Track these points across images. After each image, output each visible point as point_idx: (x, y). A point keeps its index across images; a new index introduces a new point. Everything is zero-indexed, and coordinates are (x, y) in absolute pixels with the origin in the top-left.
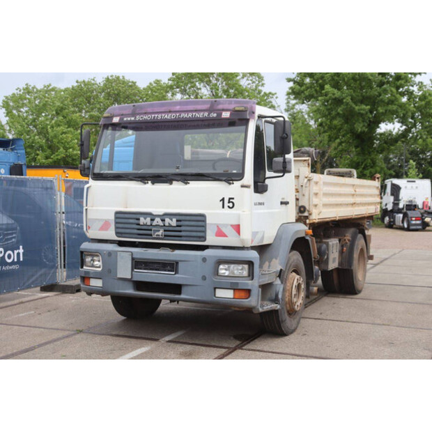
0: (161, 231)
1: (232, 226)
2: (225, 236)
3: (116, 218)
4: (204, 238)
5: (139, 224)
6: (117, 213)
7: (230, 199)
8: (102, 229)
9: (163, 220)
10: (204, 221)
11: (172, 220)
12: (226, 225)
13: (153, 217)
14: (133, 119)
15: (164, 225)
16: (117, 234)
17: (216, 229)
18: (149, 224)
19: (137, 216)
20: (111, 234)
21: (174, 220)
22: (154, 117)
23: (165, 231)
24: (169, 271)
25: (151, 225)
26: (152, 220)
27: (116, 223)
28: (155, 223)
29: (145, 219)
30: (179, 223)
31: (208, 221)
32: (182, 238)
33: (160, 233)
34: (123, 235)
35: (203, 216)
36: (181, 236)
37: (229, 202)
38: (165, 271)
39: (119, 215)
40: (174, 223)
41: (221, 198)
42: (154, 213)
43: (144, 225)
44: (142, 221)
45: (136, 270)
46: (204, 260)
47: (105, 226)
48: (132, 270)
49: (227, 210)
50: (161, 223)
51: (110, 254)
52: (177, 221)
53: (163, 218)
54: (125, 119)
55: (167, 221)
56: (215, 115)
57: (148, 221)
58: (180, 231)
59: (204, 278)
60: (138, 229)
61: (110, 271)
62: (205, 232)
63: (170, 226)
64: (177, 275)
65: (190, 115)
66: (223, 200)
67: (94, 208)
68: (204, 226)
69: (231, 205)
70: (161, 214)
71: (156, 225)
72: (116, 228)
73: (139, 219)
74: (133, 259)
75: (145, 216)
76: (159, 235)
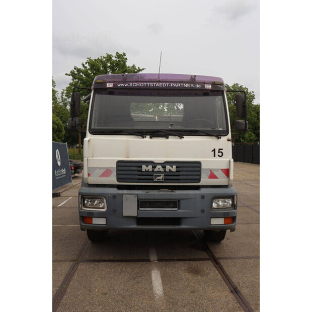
0: (162, 176)
1: (222, 170)
2: (216, 177)
3: (118, 166)
4: (199, 180)
5: (141, 171)
6: (119, 162)
7: (219, 149)
8: (103, 175)
9: (164, 167)
10: (200, 167)
11: (172, 167)
12: (217, 170)
13: (155, 165)
14: (126, 85)
15: (165, 171)
16: (118, 180)
17: (209, 173)
18: (151, 170)
19: (139, 164)
20: (113, 179)
21: (174, 167)
22: (147, 85)
23: (165, 176)
24: (172, 208)
25: (153, 171)
26: (154, 167)
27: (118, 170)
28: (156, 170)
29: (147, 166)
30: (179, 169)
31: (203, 167)
32: (180, 181)
33: (161, 178)
35: (199, 163)
36: (179, 180)
37: (219, 152)
38: (169, 208)
40: (174, 169)
41: (213, 149)
42: (156, 162)
43: (146, 171)
44: (144, 168)
45: (140, 209)
46: (203, 197)
47: (107, 172)
48: (138, 209)
49: (217, 159)
50: (162, 170)
51: (114, 196)
52: (176, 167)
53: (164, 165)
54: (119, 85)
55: (168, 167)
56: (200, 86)
57: (150, 168)
58: (179, 176)
59: (203, 211)
60: (139, 175)
61: (114, 211)
62: (200, 175)
63: (171, 171)
64: (179, 211)
65: (179, 85)
66: (214, 150)
67: (94, 158)
68: (200, 171)
69: (220, 154)
70: (162, 162)
71: (158, 172)
72: (118, 174)
73: (141, 167)
74: (138, 200)
75: (147, 164)
76: (160, 179)
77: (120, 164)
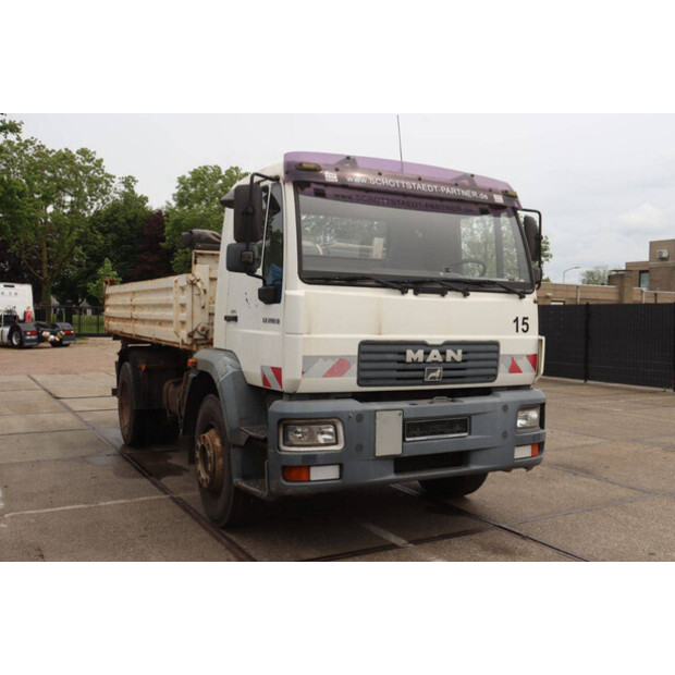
0: (439, 371)
1: (528, 356)
2: (519, 371)
3: (361, 352)
4: (495, 376)
5: (404, 362)
6: (363, 344)
7: (524, 318)
8: (331, 373)
9: (443, 353)
10: (497, 352)
11: (456, 352)
12: (521, 356)
13: (428, 349)
14: (364, 181)
15: (444, 361)
16: (361, 381)
17: (510, 363)
18: (421, 360)
19: (402, 348)
20: (349, 382)
21: (460, 352)
22: (400, 184)
23: (444, 370)
24: (458, 432)
25: (424, 362)
26: (427, 353)
27: (360, 361)
28: (430, 358)
29: (415, 352)
30: (467, 356)
31: (503, 351)
32: (467, 380)
33: (437, 374)
34: (373, 382)
35: (496, 344)
36: (465, 377)
37: (524, 323)
38: (453, 433)
39: (366, 347)
40: (459, 357)
41: (515, 318)
42: (430, 342)
43: (413, 362)
44: (410, 355)
45: (407, 439)
46: (505, 408)
47: (339, 367)
48: (404, 440)
49: (521, 335)
50: (439, 358)
51: (360, 417)
52: (464, 353)
53: (442, 349)
54: (349, 179)
55: (450, 353)
56: (486, 197)
57: (420, 355)
58: (465, 369)
59: (505, 435)
60: (399, 370)
61: (360, 448)
62: (496, 368)
63: (454, 361)
64: (470, 437)
65: (453, 190)
66: (516, 320)
67: (313, 336)
68: (497, 360)
69: (525, 327)
70: (440, 342)
71: (433, 362)
72: (360, 370)
73: (405, 353)
74: (404, 421)
75: (415, 347)
76: (434, 378)
77: (365, 348)
